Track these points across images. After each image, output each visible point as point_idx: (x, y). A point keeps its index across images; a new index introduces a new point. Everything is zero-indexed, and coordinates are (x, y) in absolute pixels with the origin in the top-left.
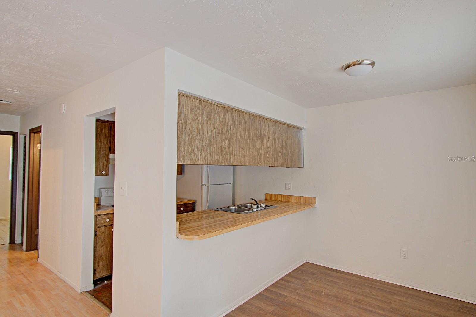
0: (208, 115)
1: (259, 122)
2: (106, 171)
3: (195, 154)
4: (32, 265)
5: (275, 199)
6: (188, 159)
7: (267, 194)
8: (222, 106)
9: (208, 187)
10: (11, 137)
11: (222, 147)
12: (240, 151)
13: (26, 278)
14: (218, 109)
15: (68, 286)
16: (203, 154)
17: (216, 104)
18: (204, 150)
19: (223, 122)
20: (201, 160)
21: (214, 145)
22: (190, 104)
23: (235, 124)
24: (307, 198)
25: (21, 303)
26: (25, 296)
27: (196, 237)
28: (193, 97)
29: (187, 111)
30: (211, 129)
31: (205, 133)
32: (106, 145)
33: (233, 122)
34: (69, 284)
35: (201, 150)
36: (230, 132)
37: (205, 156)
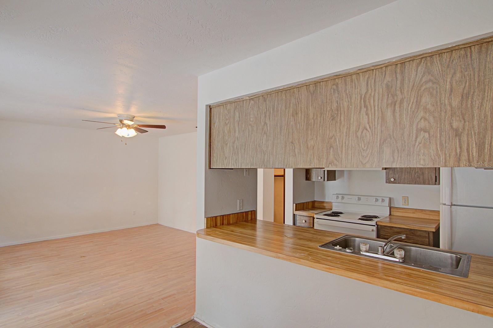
0: (240, 114)
3: (226, 158)
6: (220, 163)
11: (257, 146)
14: (252, 102)
16: (234, 157)
17: (248, 98)
18: (235, 153)
19: (258, 115)
20: (231, 163)
21: (247, 146)
22: (222, 112)
23: (277, 111)
28: (223, 103)
30: (243, 129)
31: (237, 134)
35: (233, 154)
36: (268, 125)
37: (236, 160)
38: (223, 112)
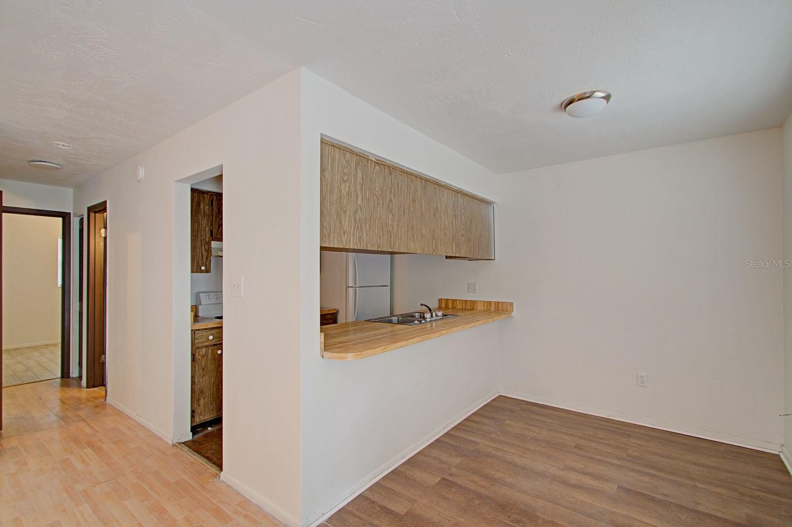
0: (363, 175)
1: (434, 190)
2: (206, 266)
3: (346, 233)
4: (96, 407)
5: (453, 306)
6: (335, 239)
7: (440, 300)
8: (383, 163)
9: (356, 290)
10: (60, 220)
11: (384, 224)
12: (408, 230)
13: (88, 425)
14: (377, 167)
15: (153, 435)
16: (356, 234)
17: (375, 160)
18: (358, 228)
19: (384, 187)
20: (353, 242)
21: (372, 221)
23: (401, 192)
24: (500, 303)
25: (83, 461)
26: (89, 451)
27: (350, 356)
28: (342, 146)
29: (333, 168)
30: (367, 197)
31: (359, 202)
32: (206, 227)
33: (398, 188)
34: (154, 432)
35: (354, 228)
36: (394, 203)
37: (360, 237)
38: (338, 158)
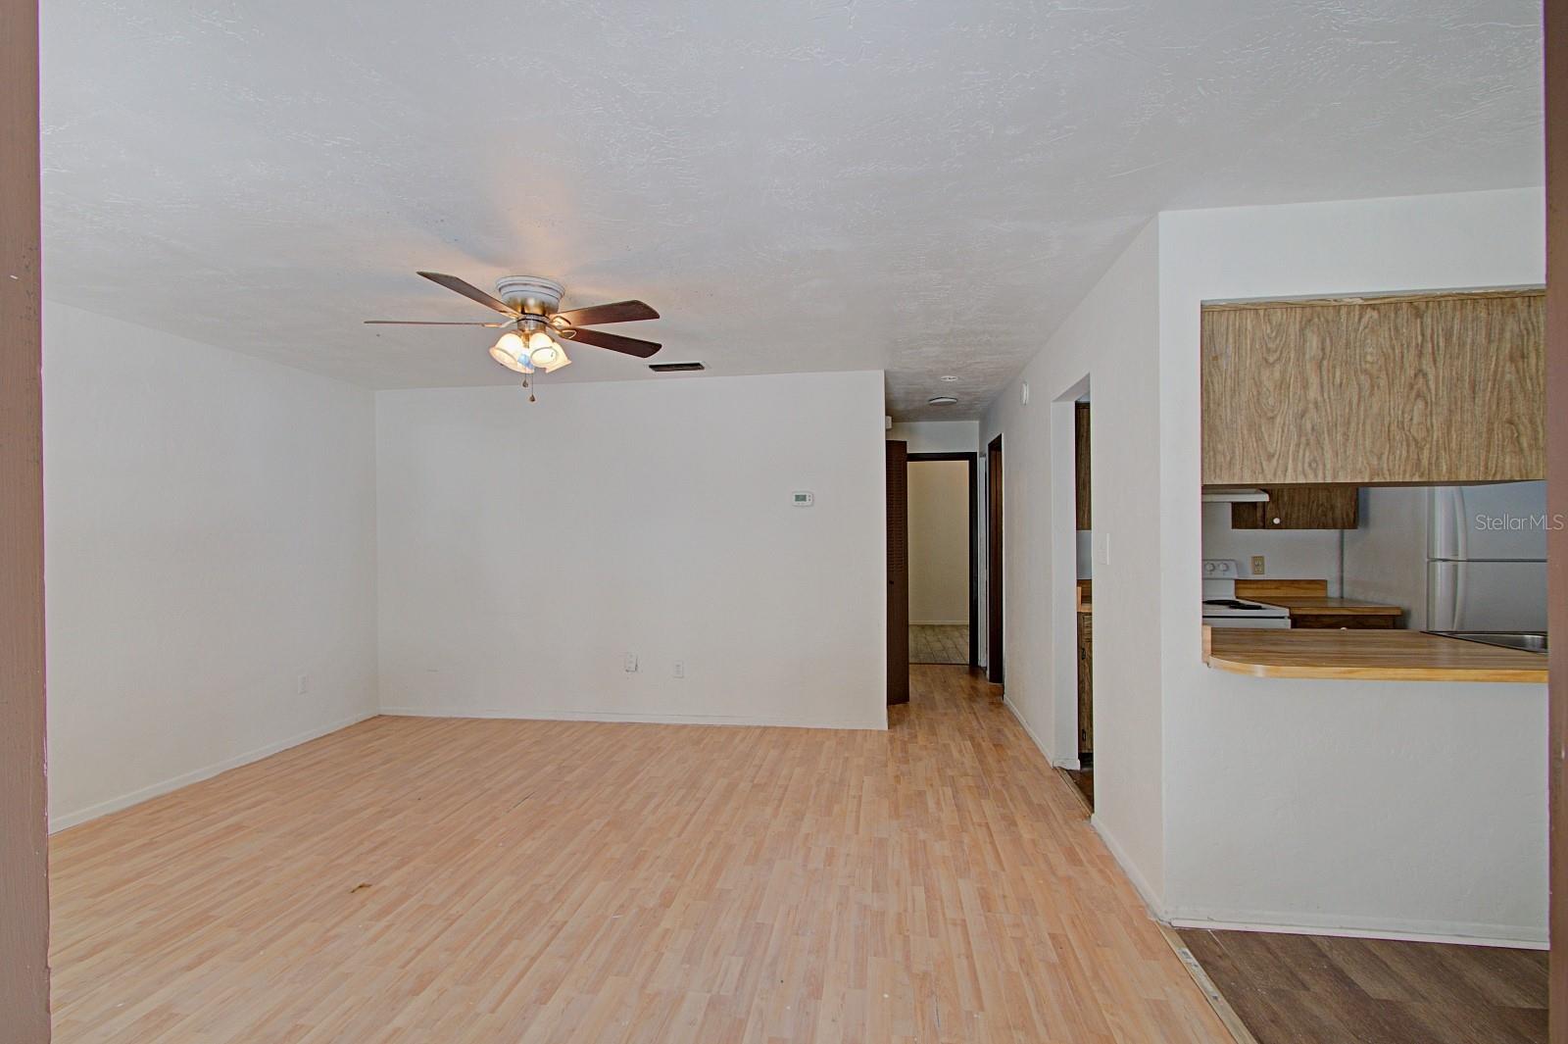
0: (1323, 342)
3: (1273, 456)
6: (1246, 470)
8: (1386, 301)
10: (966, 463)
11: (1393, 427)
12: (1490, 431)
14: (1371, 313)
16: (1304, 455)
17: (1360, 302)
18: (1308, 444)
19: (1394, 349)
20: (1295, 471)
21: (1353, 425)
22: (1249, 327)
23: (1462, 345)
28: (1260, 304)
29: (1238, 349)
30: (1338, 379)
31: (1313, 393)
33: (1448, 340)
35: (1298, 445)
36: (1431, 377)
37: (1315, 460)
38: (1253, 327)
